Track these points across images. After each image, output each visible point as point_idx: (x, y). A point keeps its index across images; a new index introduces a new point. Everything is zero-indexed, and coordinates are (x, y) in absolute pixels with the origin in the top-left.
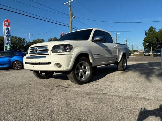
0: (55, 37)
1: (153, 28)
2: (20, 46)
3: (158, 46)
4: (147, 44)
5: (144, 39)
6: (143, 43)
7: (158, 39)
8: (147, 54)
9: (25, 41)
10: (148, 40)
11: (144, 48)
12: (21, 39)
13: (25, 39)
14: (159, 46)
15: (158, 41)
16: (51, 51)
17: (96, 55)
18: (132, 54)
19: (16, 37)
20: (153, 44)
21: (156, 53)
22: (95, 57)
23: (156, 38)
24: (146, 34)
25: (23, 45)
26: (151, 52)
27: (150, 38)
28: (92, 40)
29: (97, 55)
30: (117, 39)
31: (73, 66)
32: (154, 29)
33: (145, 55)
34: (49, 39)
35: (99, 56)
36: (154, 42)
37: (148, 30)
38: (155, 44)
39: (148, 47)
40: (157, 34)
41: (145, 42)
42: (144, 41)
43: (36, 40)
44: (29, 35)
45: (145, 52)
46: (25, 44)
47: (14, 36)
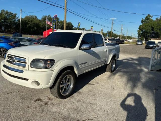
0: (50, 15)
1: (150, 16)
2: (11, 21)
3: (151, 35)
4: (142, 32)
5: (140, 26)
6: (138, 31)
7: (153, 28)
8: (140, 43)
9: (17, 17)
10: (143, 29)
11: (138, 36)
12: (12, 14)
13: (17, 14)
14: (153, 35)
15: (153, 30)
16: (29, 66)
17: (82, 65)
18: (126, 41)
19: (7, 11)
20: (147, 33)
21: (148, 45)
22: (81, 67)
23: (151, 27)
24: (142, 22)
25: (15, 21)
26: (144, 41)
27: (146, 26)
28: (80, 48)
29: (84, 63)
30: (112, 25)
31: (53, 83)
32: (150, 18)
33: (137, 44)
34: (42, 17)
35: (86, 64)
36: (149, 31)
37: (145, 18)
38: (149, 33)
39: (142, 36)
40: (153, 23)
41: (140, 31)
42: (139, 28)
43: (28, 16)
44: (21, 11)
45: (138, 41)
46: (17, 20)
47: (4, 10)
